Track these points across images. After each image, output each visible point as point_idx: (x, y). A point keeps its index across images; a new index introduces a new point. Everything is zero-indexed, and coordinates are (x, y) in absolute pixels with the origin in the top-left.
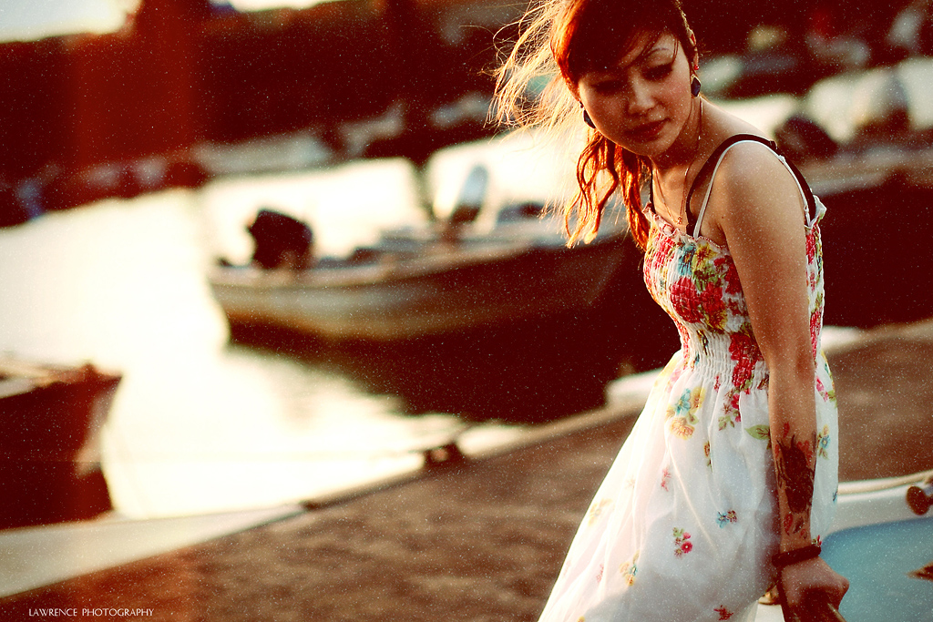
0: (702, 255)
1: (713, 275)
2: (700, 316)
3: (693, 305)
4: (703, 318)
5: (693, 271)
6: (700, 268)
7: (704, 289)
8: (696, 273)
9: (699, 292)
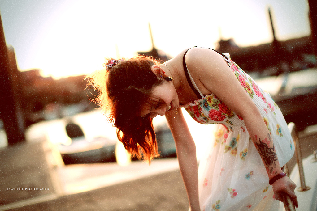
0: (209, 99)
1: (218, 102)
2: (224, 116)
3: (220, 115)
4: (225, 116)
5: (211, 106)
6: (212, 103)
7: (219, 108)
8: (212, 106)
9: (218, 110)
